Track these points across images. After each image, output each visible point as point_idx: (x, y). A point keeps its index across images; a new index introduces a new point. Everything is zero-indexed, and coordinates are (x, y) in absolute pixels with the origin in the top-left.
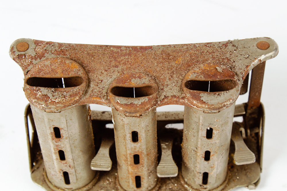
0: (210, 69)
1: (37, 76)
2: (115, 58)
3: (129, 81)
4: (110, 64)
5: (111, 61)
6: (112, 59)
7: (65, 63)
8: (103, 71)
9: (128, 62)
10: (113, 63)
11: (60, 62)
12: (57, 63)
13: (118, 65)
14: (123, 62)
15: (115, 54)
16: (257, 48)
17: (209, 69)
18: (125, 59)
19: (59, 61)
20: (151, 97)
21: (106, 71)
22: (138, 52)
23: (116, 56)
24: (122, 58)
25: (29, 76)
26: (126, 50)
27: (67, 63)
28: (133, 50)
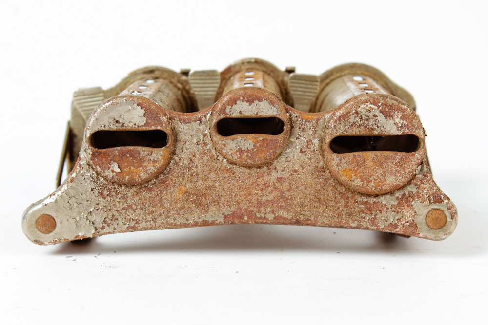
0: (130, 168)
1: (404, 153)
2: (282, 197)
3: (258, 145)
4: (290, 184)
5: (289, 190)
6: (287, 194)
7: (362, 181)
8: (300, 170)
9: (262, 190)
10: (285, 186)
11: (371, 181)
12: (375, 180)
13: (277, 182)
14: (270, 189)
15: (283, 204)
16: (55, 218)
17: (132, 168)
18: (267, 196)
19: (372, 184)
20: (221, 115)
21: (296, 171)
22: (246, 210)
23: (281, 200)
24: (271, 197)
25: (418, 154)
26: (265, 214)
27: (359, 180)
28: (255, 213)
